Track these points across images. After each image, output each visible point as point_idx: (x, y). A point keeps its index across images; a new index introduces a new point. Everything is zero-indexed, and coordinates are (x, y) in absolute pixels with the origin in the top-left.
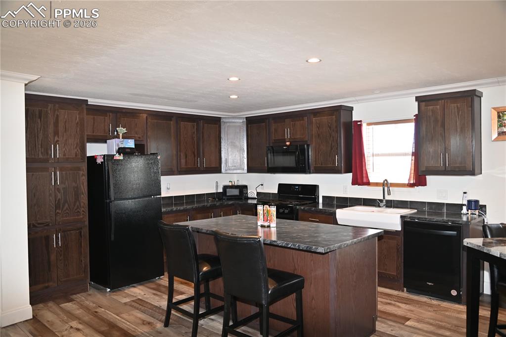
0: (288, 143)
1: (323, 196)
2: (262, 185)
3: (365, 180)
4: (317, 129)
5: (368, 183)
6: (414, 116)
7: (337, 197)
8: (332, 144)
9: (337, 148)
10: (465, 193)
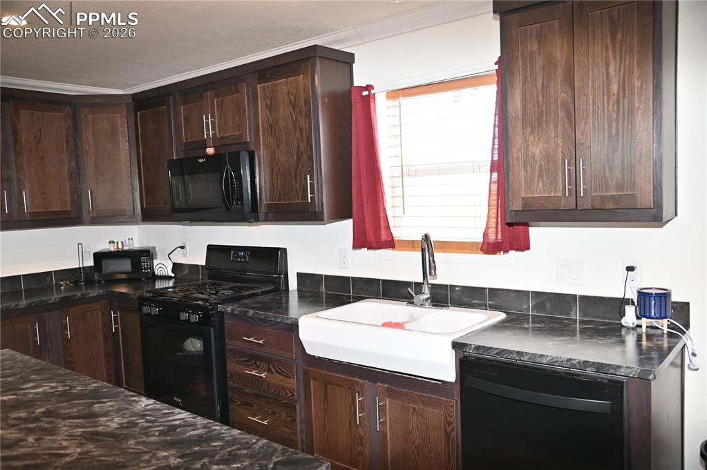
0: (210, 151)
1: (298, 273)
2: (183, 248)
3: (384, 236)
4: (267, 111)
5: (390, 244)
6: (496, 64)
7: (327, 277)
8: (298, 147)
9: (310, 158)
10: (630, 269)
